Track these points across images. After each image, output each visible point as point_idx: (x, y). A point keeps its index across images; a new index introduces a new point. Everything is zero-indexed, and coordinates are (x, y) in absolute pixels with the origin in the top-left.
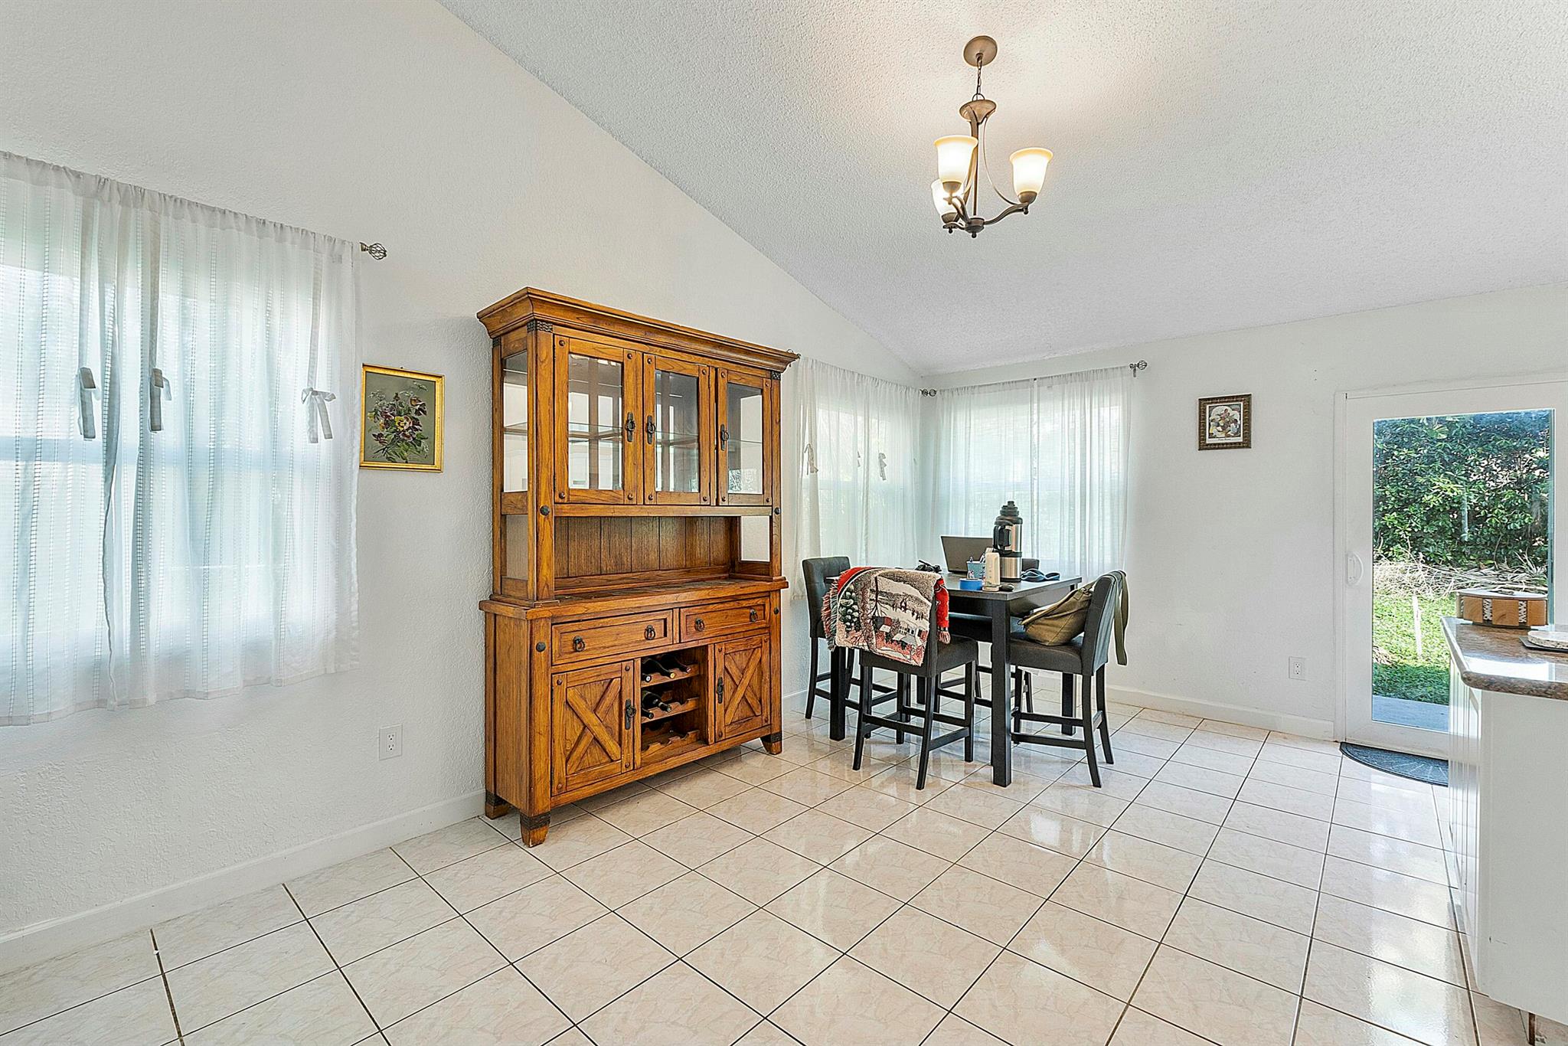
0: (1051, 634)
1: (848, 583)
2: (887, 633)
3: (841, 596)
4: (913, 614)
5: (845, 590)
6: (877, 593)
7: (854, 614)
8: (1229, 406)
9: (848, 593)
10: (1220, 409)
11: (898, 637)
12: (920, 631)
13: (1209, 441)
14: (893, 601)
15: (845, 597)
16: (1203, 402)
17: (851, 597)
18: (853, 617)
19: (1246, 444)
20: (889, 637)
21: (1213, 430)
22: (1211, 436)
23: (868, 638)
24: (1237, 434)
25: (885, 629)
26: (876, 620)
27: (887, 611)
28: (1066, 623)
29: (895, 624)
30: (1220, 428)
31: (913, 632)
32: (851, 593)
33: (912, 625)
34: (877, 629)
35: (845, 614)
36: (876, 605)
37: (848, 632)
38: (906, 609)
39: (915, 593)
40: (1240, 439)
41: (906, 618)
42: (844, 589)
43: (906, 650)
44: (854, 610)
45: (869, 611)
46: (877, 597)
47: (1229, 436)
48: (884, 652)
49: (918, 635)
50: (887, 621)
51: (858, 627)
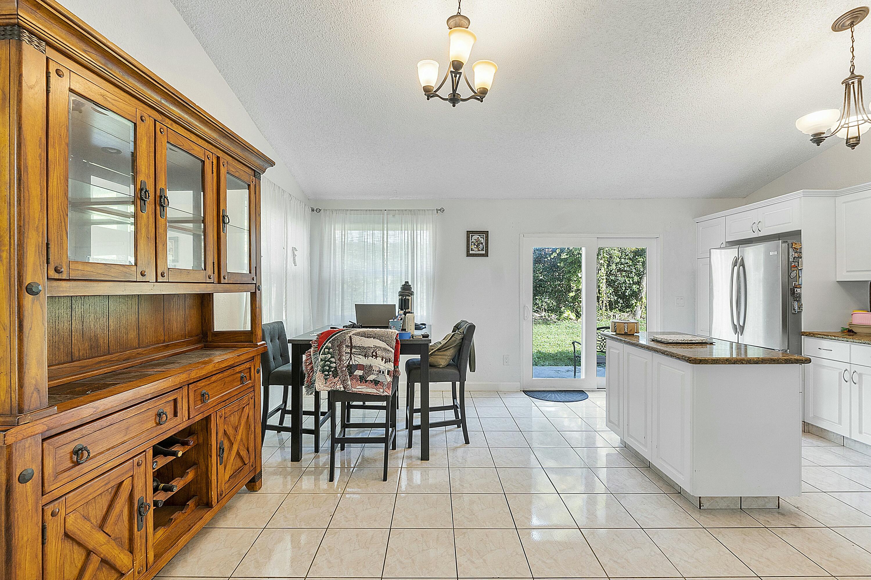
0: (443, 360)
1: (327, 342)
2: (360, 376)
3: (321, 353)
4: (382, 360)
5: (324, 348)
6: (351, 347)
7: (332, 365)
8: (479, 236)
9: (327, 350)
10: (476, 237)
11: (372, 377)
12: (389, 371)
13: (471, 252)
14: (365, 352)
15: (324, 354)
16: (468, 232)
17: (329, 353)
18: (330, 367)
19: (486, 255)
20: (362, 379)
21: (473, 247)
22: (472, 250)
23: (344, 382)
24: (482, 250)
25: (358, 373)
26: (351, 367)
27: (360, 360)
28: (450, 353)
29: (369, 369)
30: (475, 246)
31: (383, 373)
32: (329, 349)
33: (382, 368)
34: (351, 373)
35: (323, 367)
36: (351, 357)
37: (326, 379)
38: (376, 357)
39: (383, 345)
40: (484, 252)
41: (378, 363)
43: (379, 386)
44: (331, 362)
45: (345, 362)
46: (351, 350)
47: (479, 250)
48: (360, 390)
49: (387, 374)
50: (360, 367)
51: (335, 375)
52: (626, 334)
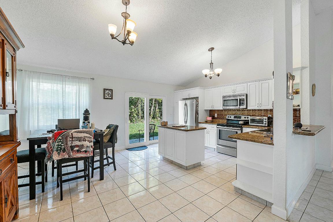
1: (59, 137)
2: (77, 150)
3: (56, 142)
4: (88, 142)
6: (72, 138)
7: (62, 147)
8: (109, 91)
10: (107, 91)
11: (83, 150)
12: (91, 146)
14: (79, 139)
15: (58, 142)
16: (104, 89)
17: (60, 142)
18: (61, 148)
19: (112, 99)
20: (78, 151)
22: (106, 96)
23: (69, 154)
25: (76, 149)
26: (72, 147)
27: (77, 143)
29: (82, 146)
31: (89, 147)
32: (60, 140)
33: (88, 145)
34: (72, 150)
35: (57, 148)
36: (72, 142)
37: (59, 154)
38: (85, 141)
39: (88, 135)
42: (57, 139)
43: (87, 153)
44: (62, 146)
45: (69, 145)
46: (72, 139)
47: (109, 97)
48: (77, 156)
50: (77, 146)
51: (64, 151)
52: (165, 125)
